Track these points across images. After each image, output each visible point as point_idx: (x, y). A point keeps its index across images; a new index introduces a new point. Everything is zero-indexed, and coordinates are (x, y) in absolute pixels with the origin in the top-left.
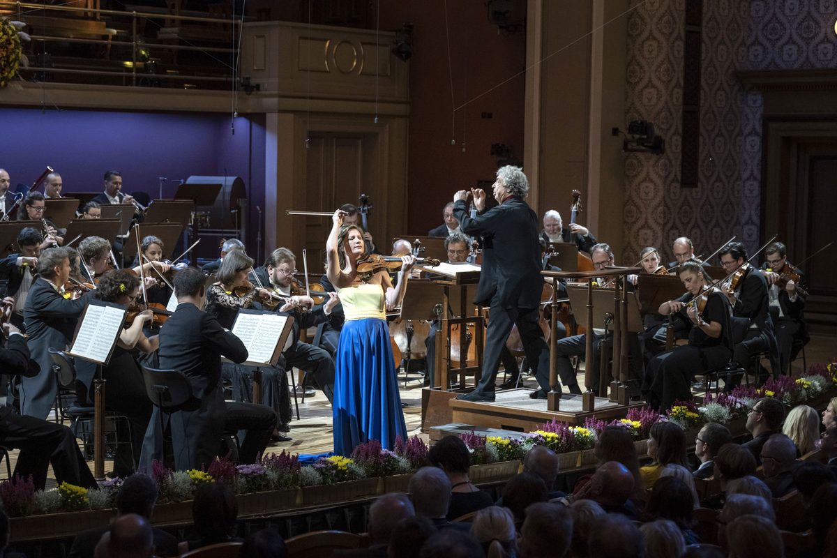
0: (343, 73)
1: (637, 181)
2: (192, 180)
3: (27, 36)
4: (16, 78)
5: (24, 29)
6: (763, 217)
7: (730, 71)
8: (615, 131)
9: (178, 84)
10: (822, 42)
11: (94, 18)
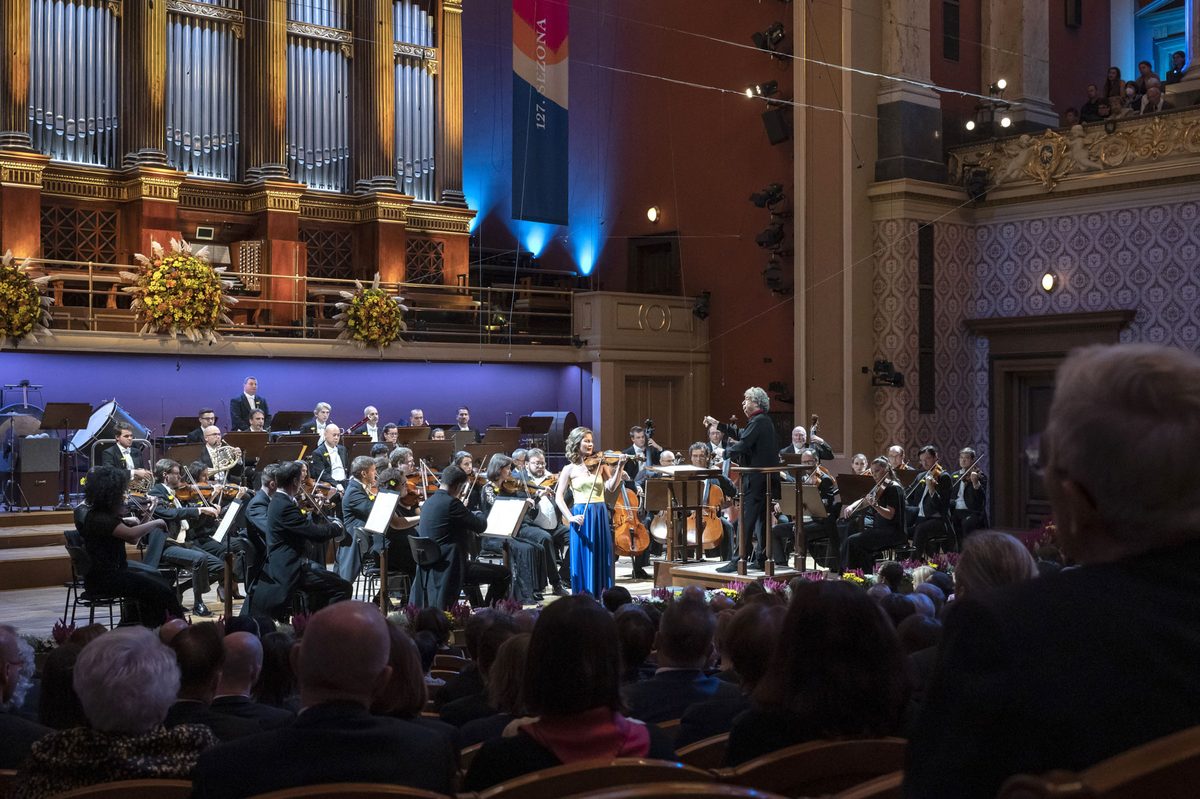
0: (653, 329)
1: (883, 409)
2: (536, 414)
3: (406, 308)
4: (397, 339)
5: (404, 302)
6: (992, 438)
7: (961, 320)
8: (865, 370)
9: (527, 341)
10: (1033, 294)
11: (464, 294)
